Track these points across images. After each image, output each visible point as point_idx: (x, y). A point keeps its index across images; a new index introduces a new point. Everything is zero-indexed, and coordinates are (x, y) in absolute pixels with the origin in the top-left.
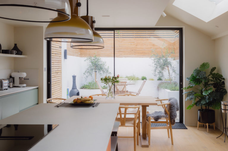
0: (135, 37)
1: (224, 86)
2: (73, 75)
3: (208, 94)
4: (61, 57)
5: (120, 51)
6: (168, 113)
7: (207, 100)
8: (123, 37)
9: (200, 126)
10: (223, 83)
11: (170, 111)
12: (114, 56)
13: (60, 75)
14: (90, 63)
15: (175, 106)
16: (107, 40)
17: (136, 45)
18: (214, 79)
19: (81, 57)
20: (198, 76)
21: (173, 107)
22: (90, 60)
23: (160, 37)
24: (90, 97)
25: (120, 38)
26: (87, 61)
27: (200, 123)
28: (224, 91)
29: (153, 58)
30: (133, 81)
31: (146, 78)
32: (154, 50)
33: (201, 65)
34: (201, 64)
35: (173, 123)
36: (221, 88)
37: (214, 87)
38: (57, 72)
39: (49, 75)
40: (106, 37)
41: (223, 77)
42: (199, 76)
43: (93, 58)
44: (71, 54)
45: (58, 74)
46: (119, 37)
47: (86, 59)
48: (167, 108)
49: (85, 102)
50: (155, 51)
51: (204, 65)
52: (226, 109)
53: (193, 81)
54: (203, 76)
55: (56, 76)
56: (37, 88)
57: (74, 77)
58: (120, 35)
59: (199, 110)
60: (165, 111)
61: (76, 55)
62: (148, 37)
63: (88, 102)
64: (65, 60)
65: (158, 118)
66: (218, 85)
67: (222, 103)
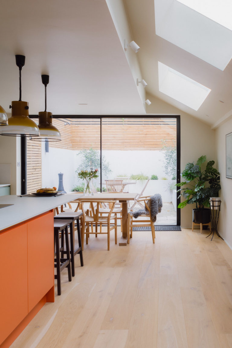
0: (144, 124)
1: (220, 182)
2: (59, 173)
3: (199, 189)
4: (40, 150)
5: (125, 142)
6: (149, 209)
7: (198, 197)
8: (128, 124)
9: (194, 229)
10: (219, 178)
11: (151, 207)
12: (100, 148)
13: (40, 172)
14: (85, 158)
15: (157, 202)
16: (108, 127)
17: (145, 134)
18: (210, 174)
19: (72, 150)
20: (189, 171)
21: (154, 202)
22: (83, 153)
23: (168, 124)
24: (54, 188)
25: (124, 125)
26: (80, 154)
27: (195, 224)
28: (218, 187)
29: (164, 152)
30: (139, 180)
31: (157, 177)
32: (165, 141)
33: (199, 159)
34: (199, 157)
35: (154, 220)
36: (216, 184)
37: (210, 183)
38: (35, 168)
39: (24, 171)
40: (106, 124)
41: (217, 171)
42: (191, 171)
43: (88, 151)
44: (58, 146)
45: (37, 170)
46: (122, 124)
47: (80, 152)
48: (147, 204)
49: (47, 192)
50: (167, 142)
51: (201, 159)
52: (214, 205)
53: (186, 176)
54: (195, 171)
55: (33, 173)
56: (9, 186)
57: (61, 176)
58: (125, 121)
59: (194, 209)
60: (146, 208)
61: (66, 148)
62: (160, 124)
63: (49, 192)
64: (47, 153)
65: (137, 215)
66: (214, 181)
67: (211, 198)
